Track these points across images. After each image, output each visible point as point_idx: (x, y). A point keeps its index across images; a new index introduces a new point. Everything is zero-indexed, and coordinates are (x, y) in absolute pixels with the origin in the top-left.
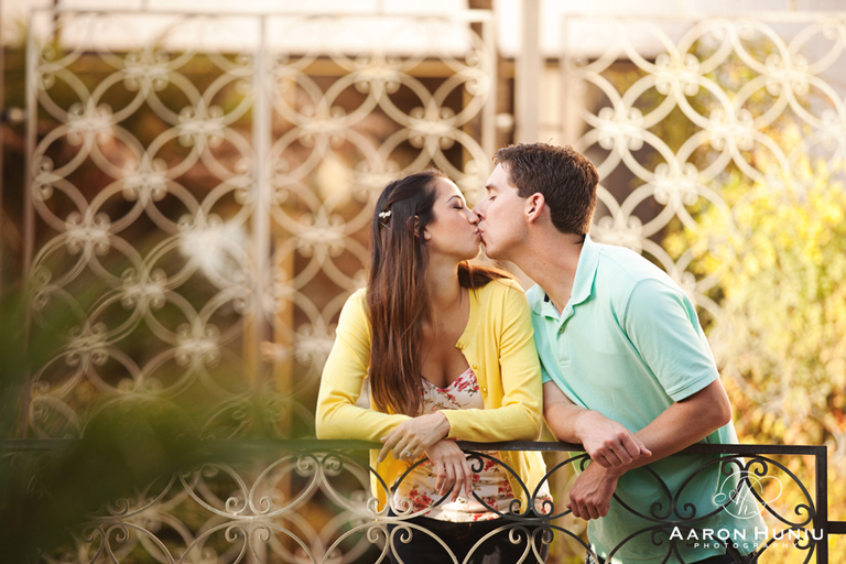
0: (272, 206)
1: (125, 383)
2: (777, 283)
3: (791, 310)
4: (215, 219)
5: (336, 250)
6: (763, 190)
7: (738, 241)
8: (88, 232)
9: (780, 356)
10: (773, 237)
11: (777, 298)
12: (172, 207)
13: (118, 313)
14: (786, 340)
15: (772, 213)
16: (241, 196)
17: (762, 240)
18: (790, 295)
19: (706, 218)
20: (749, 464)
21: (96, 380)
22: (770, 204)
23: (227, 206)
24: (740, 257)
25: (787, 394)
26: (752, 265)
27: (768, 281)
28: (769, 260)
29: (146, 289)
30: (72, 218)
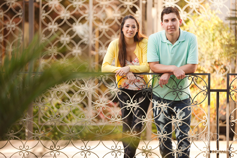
0: (93, 20)
1: (61, 60)
2: (204, 37)
3: (207, 43)
4: (80, 24)
5: (107, 30)
6: (201, 17)
7: (196, 28)
8: (53, 26)
9: (204, 53)
10: (203, 27)
11: (204, 40)
12: (71, 21)
13: (60, 44)
14: (205, 49)
15: (203, 22)
16: (86, 18)
17: (201, 28)
18: (206, 40)
19: (188, 23)
20: (194, 77)
21: (55, 59)
22: (203, 20)
23: (83, 20)
24: (196, 31)
25: (206, 61)
26: (198, 33)
27: (202, 37)
28: (202, 32)
29: (65, 39)
30: (50, 23)
